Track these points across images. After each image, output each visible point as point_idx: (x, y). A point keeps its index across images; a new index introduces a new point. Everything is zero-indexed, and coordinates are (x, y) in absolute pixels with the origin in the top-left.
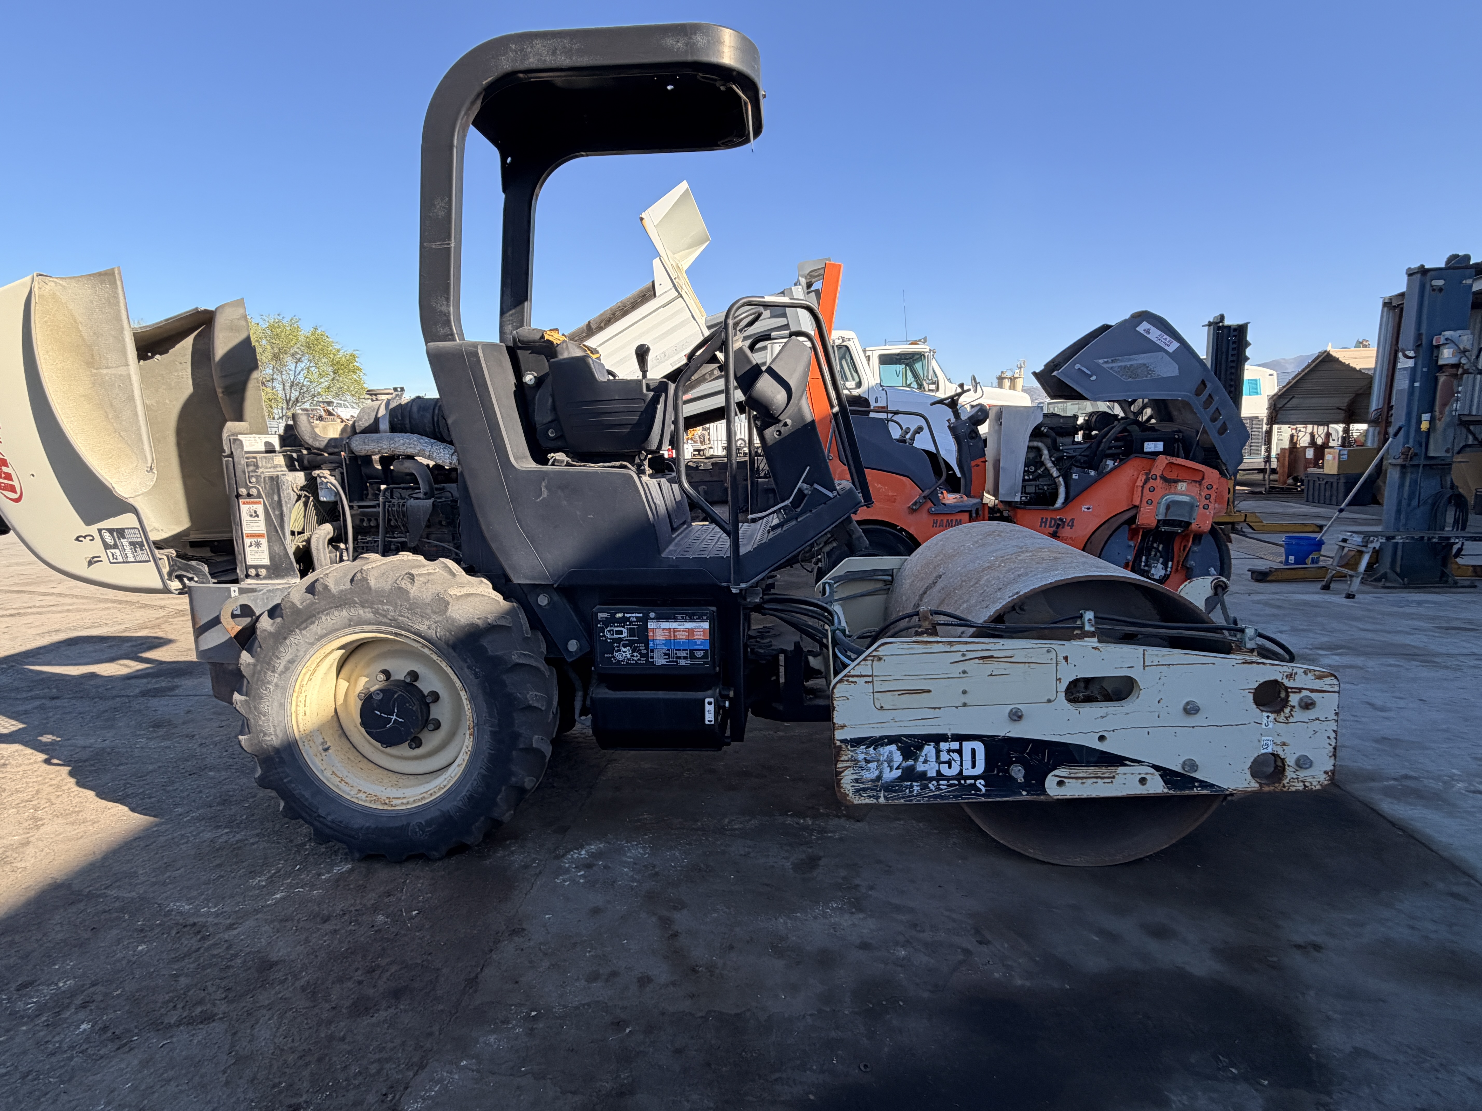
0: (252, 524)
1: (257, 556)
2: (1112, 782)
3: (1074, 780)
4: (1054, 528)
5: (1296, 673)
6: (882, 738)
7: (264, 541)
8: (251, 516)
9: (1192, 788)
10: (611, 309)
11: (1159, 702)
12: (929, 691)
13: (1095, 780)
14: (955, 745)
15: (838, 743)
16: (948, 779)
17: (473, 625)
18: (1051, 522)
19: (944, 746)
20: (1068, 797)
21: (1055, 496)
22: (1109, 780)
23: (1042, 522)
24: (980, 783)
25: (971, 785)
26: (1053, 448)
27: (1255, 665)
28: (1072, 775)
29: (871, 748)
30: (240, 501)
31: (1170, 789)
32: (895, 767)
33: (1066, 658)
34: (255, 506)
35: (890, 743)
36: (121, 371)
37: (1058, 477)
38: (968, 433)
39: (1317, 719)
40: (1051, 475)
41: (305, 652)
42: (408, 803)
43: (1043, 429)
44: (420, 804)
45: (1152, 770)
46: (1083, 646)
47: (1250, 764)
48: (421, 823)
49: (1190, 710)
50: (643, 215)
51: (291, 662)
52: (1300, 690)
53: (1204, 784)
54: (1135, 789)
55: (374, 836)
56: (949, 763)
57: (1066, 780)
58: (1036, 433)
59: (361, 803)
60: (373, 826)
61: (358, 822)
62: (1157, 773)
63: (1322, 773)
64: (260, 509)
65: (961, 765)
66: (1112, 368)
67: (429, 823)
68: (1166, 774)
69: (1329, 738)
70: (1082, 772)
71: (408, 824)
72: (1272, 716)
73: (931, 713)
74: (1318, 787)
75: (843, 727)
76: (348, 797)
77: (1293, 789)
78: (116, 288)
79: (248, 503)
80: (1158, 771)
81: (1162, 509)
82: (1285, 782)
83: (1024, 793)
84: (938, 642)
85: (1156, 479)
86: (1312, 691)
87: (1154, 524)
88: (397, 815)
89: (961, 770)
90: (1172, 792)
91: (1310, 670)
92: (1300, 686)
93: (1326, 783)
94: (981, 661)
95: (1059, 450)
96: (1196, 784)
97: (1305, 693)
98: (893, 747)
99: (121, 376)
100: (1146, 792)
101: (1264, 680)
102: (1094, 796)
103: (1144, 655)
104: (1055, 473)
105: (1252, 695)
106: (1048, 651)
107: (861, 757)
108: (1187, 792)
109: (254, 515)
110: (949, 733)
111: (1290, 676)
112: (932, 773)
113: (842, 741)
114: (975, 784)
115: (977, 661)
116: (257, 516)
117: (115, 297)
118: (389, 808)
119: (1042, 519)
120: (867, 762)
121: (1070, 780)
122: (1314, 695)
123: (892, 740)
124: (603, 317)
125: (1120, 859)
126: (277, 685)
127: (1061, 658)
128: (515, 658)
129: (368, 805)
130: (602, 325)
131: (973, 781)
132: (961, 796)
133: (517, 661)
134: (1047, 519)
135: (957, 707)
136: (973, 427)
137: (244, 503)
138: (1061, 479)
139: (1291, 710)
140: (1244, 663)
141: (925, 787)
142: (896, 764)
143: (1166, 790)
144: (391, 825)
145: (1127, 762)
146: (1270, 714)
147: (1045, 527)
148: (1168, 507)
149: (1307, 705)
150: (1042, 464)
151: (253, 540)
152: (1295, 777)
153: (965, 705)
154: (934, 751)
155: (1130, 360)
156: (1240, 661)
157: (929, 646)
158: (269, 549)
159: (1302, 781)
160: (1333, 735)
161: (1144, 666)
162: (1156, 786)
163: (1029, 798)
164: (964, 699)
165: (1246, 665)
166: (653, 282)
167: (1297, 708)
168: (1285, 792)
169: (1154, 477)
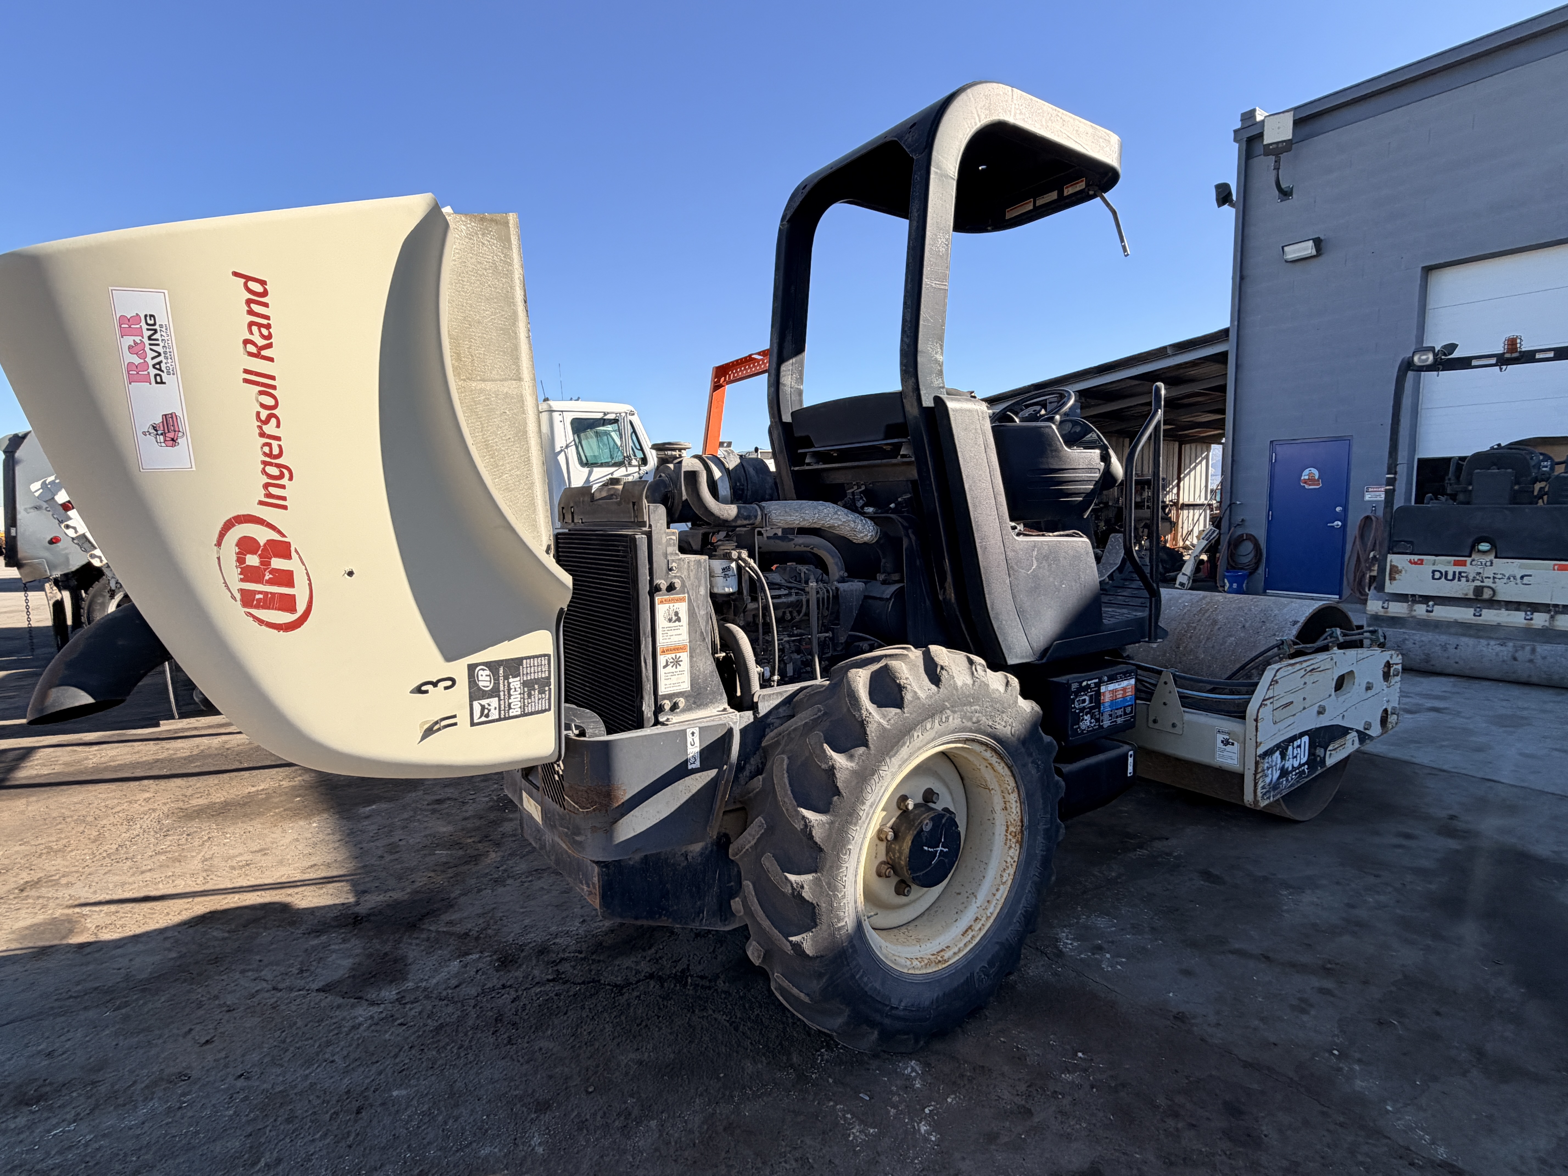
0: (670, 633)
1: (674, 679)
2: (1345, 747)
6: (1274, 747)
7: (684, 657)
8: (670, 620)
11: (1360, 685)
12: (1292, 702)
13: (1340, 748)
14: (1299, 742)
16: (1296, 769)
19: (1295, 744)
20: (1332, 764)
24: (1306, 768)
25: (1303, 770)
28: (1334, 748)
29: (1270, 757)
30: (656, 598)
34: (677, 605)
35: (1277, 750)
36: (509, 387)
41: (886, 788)
42: (960, 950)
44: (971, 946)
45: (1356, 734)
48: (984, 967)
49: (1368, 687)
51: (872, 805)
53: (1369, 737)
55: (945, 1006)
56: (1296, 756)
57: (1332, 752)
59: (918, 972)
60: (941, 994)
61: (927, 997)
64: (682, 608)
65: (1300, 757)
67: (991, 963)
68: (1360, 734)
70: (1337, 744)
71: (972, 974)
73: (1291, 720)
75: (1260, 743)
76: (905, 971)
78: (510, 248)
79: (669, 601)
82: (1388, 725)
83: (1319, 768)
84: (1297, 663)
88: (956, 971)
89: (1300, 760)
98: (1277, 754)
99: (507, 395)
107: (1265, 766)
109: (674, 618)
110: (1298, 732)
112: (1290, 768)
116: (679, 620)
117: (505, 262)
118: (944, 966)
120: (1268, 769)
123: (1279, 747)
129: (924, 971)
132: (1299, 781)
135: (1301, 712)
137: (662, 602)
141: (1287, 780)
142: (1278, 766)
144: (955, 984)
145: (1349, 731)
146: (1386, 683)
151: (670, 656)
152: (1390, 721)
153: (1304, 709)
154: (1292, 749)
158: (691, 667)
159: (1392, 723)
163: (1320, 772)
164: (1303, 704)
167: (1392, 677)
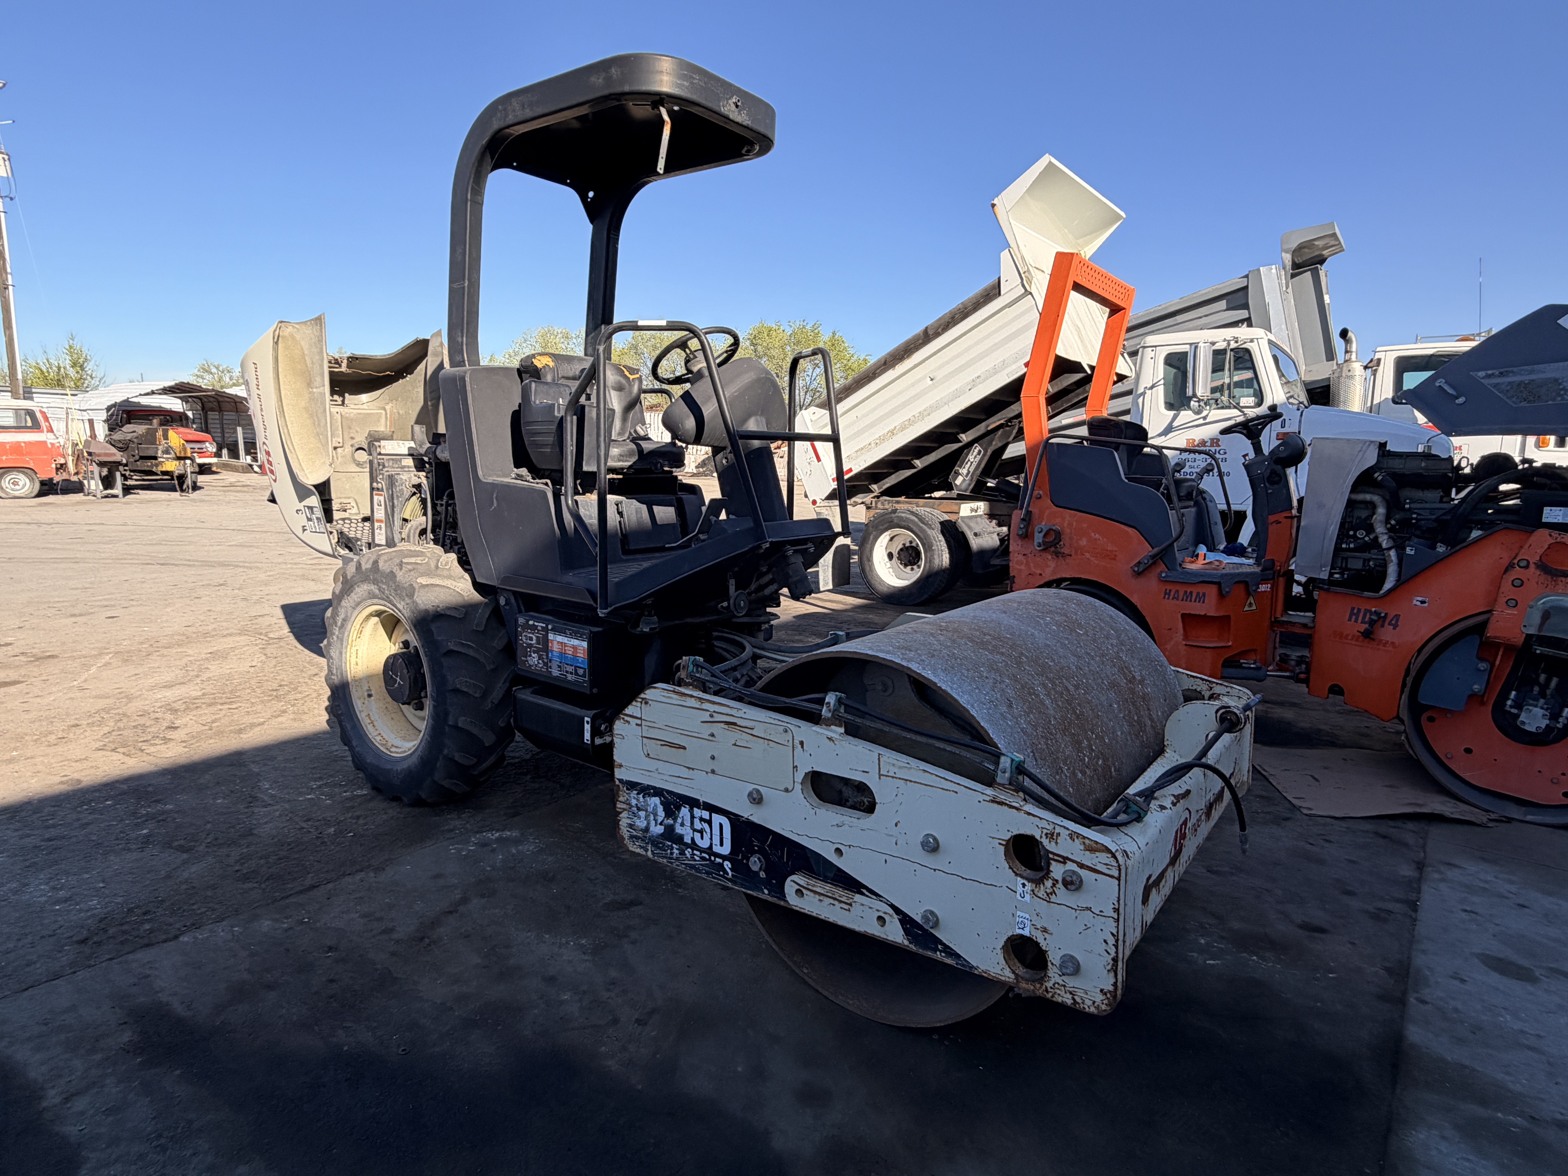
0: (378, 511)
1: (380, 537)
2: (849, 910)
3: (812, 894)
4: (1366, 626)
5: (1059, 834)
6: (649, 787)
7: (383, 526)
8: (378, 505)
9: (935, 950)
10: (950, 312)
11: (896, 825)
12: (684, 748)
13: (832, 901)
14: (706, 815)
15: (617, 782)
16: (702, 850)
17: (426, 611)
18: (1365, 615)
19: (697, 812)
20: (806, 912)
21: (1382, 577)
22: (846, 907)
23: (1352, 614)
24: (727, 865)
25: (719, 863)
26: (1394, 505)
27: (1006, 808)
28: (810, 887)
29: (641, 796)
30: (374, 492)
31: (910, 943)
32: (659, 821)
33: (802, 743)
34: (380, 497)
35: (655, 795)
36: (322, 390)
37: (1389, 549)
38: (1267, 474)
39: (1089, 909)
40: (1380, 546)
41: (351, 614)
43: (1376, 475)
45: (891, 911)
46: (818, 733)
47: (1002, 943)
48: (398, 770)
49: (932, 846)
50: (995, 202)
51: (344, 620)
52: (1065, 860)
53: (949, 951)
54: (873, 929)
56: (701, 832)
57: (804, 891)
58: (1365, 481)
59: (375, 743)
60: (376, 764)
61: (370, 758)
62: (895, 916)
63: (1098, 990)
64: (382, 500)
65: (711, 839)
66: (1496, 386)
67: (401, 772)
68: (906, 921)
69: (1105, 941)
70: (820, 887)
71: (392, 769)
72: (1029, 886)
73: (685, 773)
74: (1092, 1010)
75: (621, 766)
76: (370, 737)
77: (1060, 1000)
80: (897, 914)
81: (1536, 619)
82: (1049, 984)
83: (766, 891)
84: (692, 696)
85: (1527, 567)
86: (1082, 866)
87: (1520, 640)
88: (390, 760)
89: (711, 844)
90: (913, 947)
91: (1079, 835)
92: (1065, 855)
93: (1104, 1007)
94: (726, 727)
95: (1404, 509)
96: (940, 947)
97: (1071, 866)
98: (656, 800)
99: (322, 393)
100: (885, 937)
101: (1018, 833)
102: (831, 920)
103: (879, 759)
104: (1384, 542)
105: (1003, 848)
106: (786, 731)
107: (634, 802)
108: (930, 954)
110: (702, 799)
111: (1051, 836)
112: (688, 840)
113: (621, 781)
114: (722, 864)
115: (722, 725)
116: (381, 505)
118: (388, 753)
119: (1353, 609)
120: (639, 809)
121: (809, 893)
122: (1083, 873)
123: (658, 792)
124: (942, 321)
125: (893, 1019)
126: (338, 637)
127: (797, 742)
128: (452, 646)
129: (379, 746)
130: (940, 330)
131: (720, 861)
132: (711, 873)
133: (452, 648)
134: (1359, 610)
135: (707, 773)
136: (1278, 468)
137: (375, 495)
138: (1393, 553)
139: (1054, 885)
140: (992, 801)
141: (682, 853)
142: (660, 819)
143: (906, 943)
144: (385, 766)
145: (864, 891)
146: (1026, 883)
147: (1356, 621)
148: (1546, 615)
149: (1072, 884)
150: (1370, 529)
151: (378, 524)
152: (1061, 982)
153: (713, 772)
154: (689, 814)
155: (1532, 372)
156: (988, 798)
157: (684, 698)
158: (385, 532)
159: (1071, 993)
160: (1111, 941)
161: (880, 775)
162: (894, 933)
163: (770, 899)
164: (712, 765)
165: (996, 805)
166: (999, 279)
167: (1060, 885)
168: (1047, 1000)
169: (1523, 564)
